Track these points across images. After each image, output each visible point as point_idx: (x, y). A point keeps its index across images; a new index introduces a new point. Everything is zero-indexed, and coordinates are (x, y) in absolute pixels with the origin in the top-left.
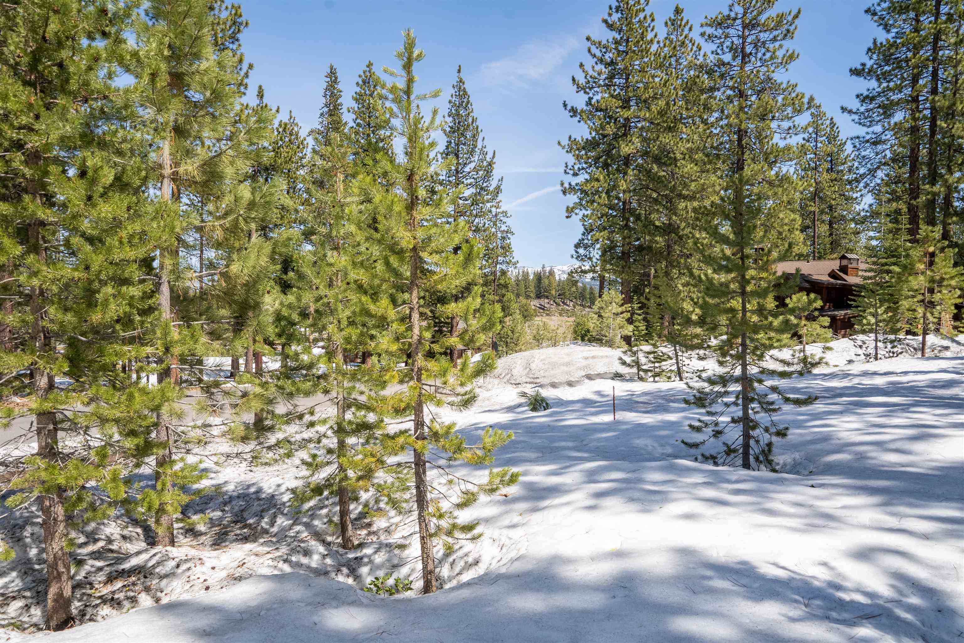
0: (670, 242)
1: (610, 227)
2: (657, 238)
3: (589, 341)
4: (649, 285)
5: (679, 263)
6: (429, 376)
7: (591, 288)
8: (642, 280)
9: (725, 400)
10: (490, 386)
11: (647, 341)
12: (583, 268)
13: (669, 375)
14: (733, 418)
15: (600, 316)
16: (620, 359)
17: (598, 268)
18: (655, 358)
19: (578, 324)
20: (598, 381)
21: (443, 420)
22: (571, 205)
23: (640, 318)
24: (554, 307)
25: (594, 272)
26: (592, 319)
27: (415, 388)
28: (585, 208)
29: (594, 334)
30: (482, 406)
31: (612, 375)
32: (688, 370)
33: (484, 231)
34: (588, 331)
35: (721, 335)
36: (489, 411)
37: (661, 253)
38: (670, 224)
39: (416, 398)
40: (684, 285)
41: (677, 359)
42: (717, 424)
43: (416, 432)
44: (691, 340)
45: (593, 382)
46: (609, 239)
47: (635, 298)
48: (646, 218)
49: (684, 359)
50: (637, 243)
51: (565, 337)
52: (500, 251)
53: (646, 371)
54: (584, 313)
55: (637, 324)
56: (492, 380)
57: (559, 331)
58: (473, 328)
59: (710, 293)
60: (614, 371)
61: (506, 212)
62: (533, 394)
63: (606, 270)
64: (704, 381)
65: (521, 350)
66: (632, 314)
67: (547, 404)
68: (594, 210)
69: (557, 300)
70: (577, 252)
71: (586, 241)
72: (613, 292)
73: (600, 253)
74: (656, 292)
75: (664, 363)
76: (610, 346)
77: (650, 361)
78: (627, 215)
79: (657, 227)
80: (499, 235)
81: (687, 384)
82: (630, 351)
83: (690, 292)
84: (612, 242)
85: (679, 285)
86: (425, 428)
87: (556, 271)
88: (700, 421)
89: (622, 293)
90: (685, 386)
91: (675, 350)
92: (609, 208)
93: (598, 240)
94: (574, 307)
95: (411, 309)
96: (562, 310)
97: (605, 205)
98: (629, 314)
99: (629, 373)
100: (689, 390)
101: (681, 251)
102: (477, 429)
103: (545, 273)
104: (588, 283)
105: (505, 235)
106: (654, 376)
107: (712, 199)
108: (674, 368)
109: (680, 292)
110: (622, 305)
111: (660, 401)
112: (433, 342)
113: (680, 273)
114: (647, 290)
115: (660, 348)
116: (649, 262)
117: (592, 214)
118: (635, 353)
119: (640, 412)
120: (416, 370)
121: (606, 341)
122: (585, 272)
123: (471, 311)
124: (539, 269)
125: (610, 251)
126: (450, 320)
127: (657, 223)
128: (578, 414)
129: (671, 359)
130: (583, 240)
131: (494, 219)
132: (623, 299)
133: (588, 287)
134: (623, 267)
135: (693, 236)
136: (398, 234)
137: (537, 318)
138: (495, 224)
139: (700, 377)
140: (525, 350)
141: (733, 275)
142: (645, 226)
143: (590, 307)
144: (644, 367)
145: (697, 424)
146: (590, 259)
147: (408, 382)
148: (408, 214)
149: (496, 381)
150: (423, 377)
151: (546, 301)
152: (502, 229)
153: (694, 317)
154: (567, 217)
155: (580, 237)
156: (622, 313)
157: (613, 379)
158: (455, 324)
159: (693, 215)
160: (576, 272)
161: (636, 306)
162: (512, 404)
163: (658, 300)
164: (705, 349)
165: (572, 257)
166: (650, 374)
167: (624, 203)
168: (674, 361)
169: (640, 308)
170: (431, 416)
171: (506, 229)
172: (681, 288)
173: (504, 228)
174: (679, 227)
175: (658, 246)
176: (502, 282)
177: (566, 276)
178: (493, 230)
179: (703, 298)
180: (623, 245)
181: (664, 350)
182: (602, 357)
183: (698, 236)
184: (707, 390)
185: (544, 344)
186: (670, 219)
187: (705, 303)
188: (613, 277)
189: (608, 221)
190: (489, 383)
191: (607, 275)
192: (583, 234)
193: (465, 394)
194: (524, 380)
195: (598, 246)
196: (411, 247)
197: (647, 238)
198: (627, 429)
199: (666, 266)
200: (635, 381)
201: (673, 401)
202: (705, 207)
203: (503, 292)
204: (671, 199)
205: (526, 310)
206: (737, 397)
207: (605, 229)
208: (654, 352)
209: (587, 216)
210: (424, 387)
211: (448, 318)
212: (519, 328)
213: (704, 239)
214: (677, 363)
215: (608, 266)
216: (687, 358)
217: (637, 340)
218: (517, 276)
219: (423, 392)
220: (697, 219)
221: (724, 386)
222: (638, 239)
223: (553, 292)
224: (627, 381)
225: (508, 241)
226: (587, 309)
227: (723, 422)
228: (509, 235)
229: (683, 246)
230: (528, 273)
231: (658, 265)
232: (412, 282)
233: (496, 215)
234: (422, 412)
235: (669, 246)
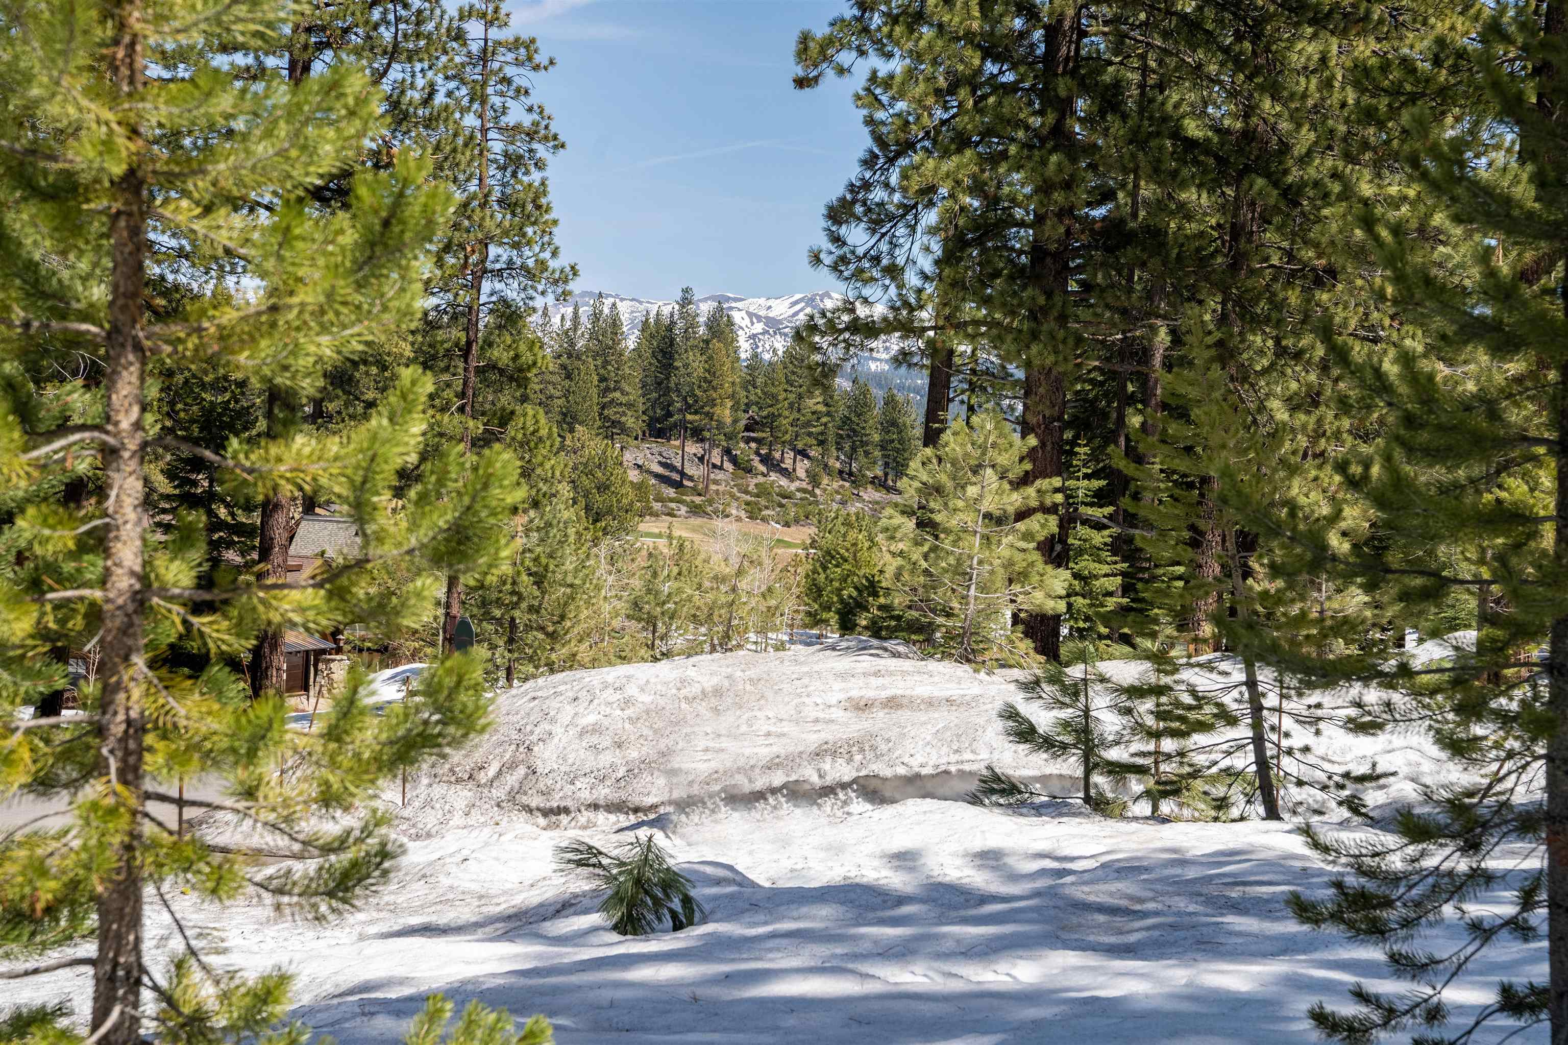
0: (1246, 214)
1: (987, 133)
2: (1189, 195)
3: (876, 630)
4: (1144, 397)
5: (1278, 305)
6: (176, 759)
7: (890, 402)
8: (1112, 375)
9: (1475, 910)
10: (430, 820)
11: (1126, 640)
12: (862, 311)
13: (1219, 791)
14: (1506, 991)
15: (926, 524)
16: (1011, 714)
17: (925, 316)
18: (1160, 715)
19: (829, 557)
20: (913, 807)
21: (234, 960)
22: (821, 31)
23: (1099, 538)
24: (725, 477)
25: (908, 329)
26: (891, 534)
27: (112, 812)
28: (880, 46)
29: (898, 600)
30: (394, 909)
31: (973, 786)
32: (1306, 773)
33: (429, 123)
34: (872, 588)
35: (1454, 625)
36: (427, 930)
37: (1203, 261)
38: (1248, 135)
39: (112, 858)
40: (1294, 404)
41: (1257, 724)
42: (1435, 1013)
43: (100, 1015)
44: (1321, 641)
45: (888, 811)
46: (977, 188)
47: (1083, 451)
48: (1144, 102)
49: (1287, 723)
50: (1099, 212)
51: (771, 612)
52: (499, 216)
53: (1118, 770)
54: (853, 508)
55: (1086, 564)
56: (438, 790)
57: (743, 584)
58: (389, 551)
59: (1423, 437)
60: (979, 767)
61: (530, 45)
62: (630, 854)
63: (960, 326)
64: (1373, 822)
65: (572, 662)
66: (1068, 522)
67: (687, 901)
68: (918, 57)
69: (741, 449)
70: (837, 240)
71: (878, 195)
72: (984, 421)
73: (937, 248)
74: (1173, 428)
75: (1199, 739)
76: (966, 658)
77: (1140, 728)
78: (1063, 86)
79: (1191, 144)
80: (497, 146)
81: (1306, 831)
82: (1054, 680)
83: (1318, 434)
84: (992, 201)
85: (1275, 404)
86: (147, 995)
87: (738, 317)
88: (1361, 996)
89: (1026, 428)
90: (1297, 845)
91: (1251, 684)
92: (988, 53)
93: (930, 190)
94: (814, 480)
95: (109, 454)
96: (762, 492)
97: (969, 37)
98: (1053, 524)
99: (1044, 779)
100: (1316, 861)
101: (1290, 255)
102: (369, 1009)
103: (692, 325)
104: (878, 378)
105: (520, 147)
106: (1154, 796)
107: (1441, 27)
108: (1245, 761)
109: (1276, 434)
110: (1025, 480)
111: (1181, 903)
112: (198, 608)
113: (1281, 351)
114: (1135, 421)
115: (1186, 675)
116: (1149, 296)
117: (910, 74)
118: (1075, 691)
119: (1094, 948)
120: (118, 729)
121: (950, 636)
122: (870, 330)
123: (387, 473)
124: (668, 308)
125: (979, 242)
126: (256, 518)
127: (1193, 129)
128: (823, 950)
129: (1232, 721)
130: (867, 186)
131: (474, 74)
132: (1031, 454)
133: (878, 394)
134: (1033, 316)
135: (1347, 193)
136: (53, 109)
137: (648, 525)
138: (478, 96)
139: (1354, 805)
140: (594, 663)
141: (1515, 367)
142: (1137, 139)
143: (881, 484)
144: (1114, 754)
145: (1349, 1009)
146: (894, 272)
147: (73, 785)
148: (105, 16)
149: (461, 796)
150: (153, 762)
151: (693, 448)
152: (510, 119)
153: (1338, 544)
154: (801, 83)
155: (854, 172)
156: (1022, 515)
157: (974, 800)
158: (279, 535)
159: (1351, 97)
160: (832, 327)
161: (1083, 487)
162: (533, 898)
163: (1182, 465)
164: (1388, 681)
165: (816, 259)
166: (1136, 786)
167: (1052, 33)
168: (1243, 731)
169: (1100, 498)
170: (177, 945)
171: (527, 120)
172: (1282, 415)
173: (517, 114)
174: (1285, 148)
175: (1191, 228)
176: (500, 355)
177: (781, 344)
178: (470, 121)
179: (1388, 459)
180: (1040, 219)
181: (1204, 682)
182: (930, 703)
183: (1366, 189)
184: (1396, 863)
185: (678, 641)
186: (1248, 112)
187: (1398, 482)
188: (989, 358)
189: (979, 108)
190: (428, 803)
191: (965, 348)
192: (869, 162)
193: (340, 844)
194: (586, 796)
195: (930, 217)
196: (118, 170)
197: (1148, 191)
198: (1037, 1024)
199: (1223, 320)
200: (1075, 813)
201: (1238, 907)
202: (1405, 62)
203: (505, 400)
204: (1260, 23)
205: (603, 488)
206: (1527, 901)
207: (962, 142)
208: (1159, 691)
209: (887, 83)
210: (152, 807)
211: (249, 508)
212: (570, 565)
213: (1395, 203)
214: (1258, 741)
215: (970, 310)
216: (1300, 721)
217: (1082, 634)
218: (568, 336)
219: (148, 829)
220: (1369, 115)
221: (1472, 846)
222: (1107, 196)
223: (725, 413)
224: (1038, 810)
225: (536, 176)
226: (870, 494)
227: (1461, 1009)
228: (541, 150)
229: (1300, 235)
230: (615, 323)
231: (1192, 310)
232: (115, 336)
233: (484, 56)
234: (135, 921)
235: (1237, 231)
